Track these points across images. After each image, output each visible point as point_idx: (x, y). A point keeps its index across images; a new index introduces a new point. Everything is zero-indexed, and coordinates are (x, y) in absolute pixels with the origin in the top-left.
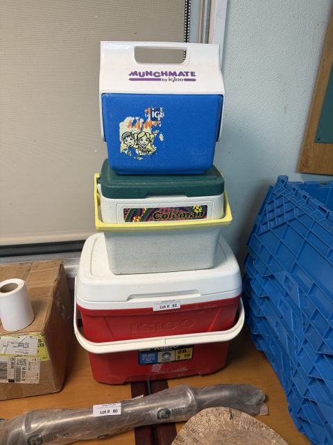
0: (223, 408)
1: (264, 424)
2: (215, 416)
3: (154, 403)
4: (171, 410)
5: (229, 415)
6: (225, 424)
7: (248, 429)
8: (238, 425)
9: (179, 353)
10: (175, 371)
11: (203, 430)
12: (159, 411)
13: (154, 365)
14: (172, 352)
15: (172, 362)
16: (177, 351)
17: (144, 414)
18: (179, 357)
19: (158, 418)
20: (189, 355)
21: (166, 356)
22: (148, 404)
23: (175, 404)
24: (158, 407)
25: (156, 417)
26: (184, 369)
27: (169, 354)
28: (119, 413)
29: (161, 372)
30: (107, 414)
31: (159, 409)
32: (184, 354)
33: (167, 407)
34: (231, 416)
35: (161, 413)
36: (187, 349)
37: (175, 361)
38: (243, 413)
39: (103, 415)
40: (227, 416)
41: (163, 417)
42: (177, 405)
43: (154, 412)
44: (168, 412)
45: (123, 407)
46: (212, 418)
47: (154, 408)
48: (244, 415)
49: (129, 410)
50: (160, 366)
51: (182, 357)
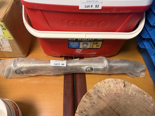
0: (120, 80)
1: (146, 93)
2: (114, 84)
3: (85, 63)
4: (93, 68)
5: (123, 85)
6: (120, 90)
7: (135, 95)
8: (129, 91)
9: (93, 44)
10: (89, 54)
11: (105, 91)
12: (87, 68)
13: (77, 49)
14: (89, 43)
15: (88, 48)
16: (92, 43)
17: (79, 68)
18: (93, 46)
19: (86, 71)
20: (99, 46)
21: (85, 45)
22: (81, 63)
23: (97, 65)
24: (87, 66)
25: (85, 70)
26: (94, 53)
27: (87, 44)
28: (65, 65)
29: (81, 54)
30: (58, 65)
31: (87, 67)
32: (96, 45)
33: (92, 66)
34: (125, 85)
35: (88, 69)
36: (99, 43)
37: (90, 48)
38: (132, 84)
39: (56, 65)
40: (122, 85)
41: (88, 71)
42: (97, 66)
43: (84, 68)
44: (92, 69)
45: (67, 63)
46: (112, 85)
47: (84, 66)
48: (133, 86)
49: (71, 64)
50: (81, 50)
51: (95, 47)
